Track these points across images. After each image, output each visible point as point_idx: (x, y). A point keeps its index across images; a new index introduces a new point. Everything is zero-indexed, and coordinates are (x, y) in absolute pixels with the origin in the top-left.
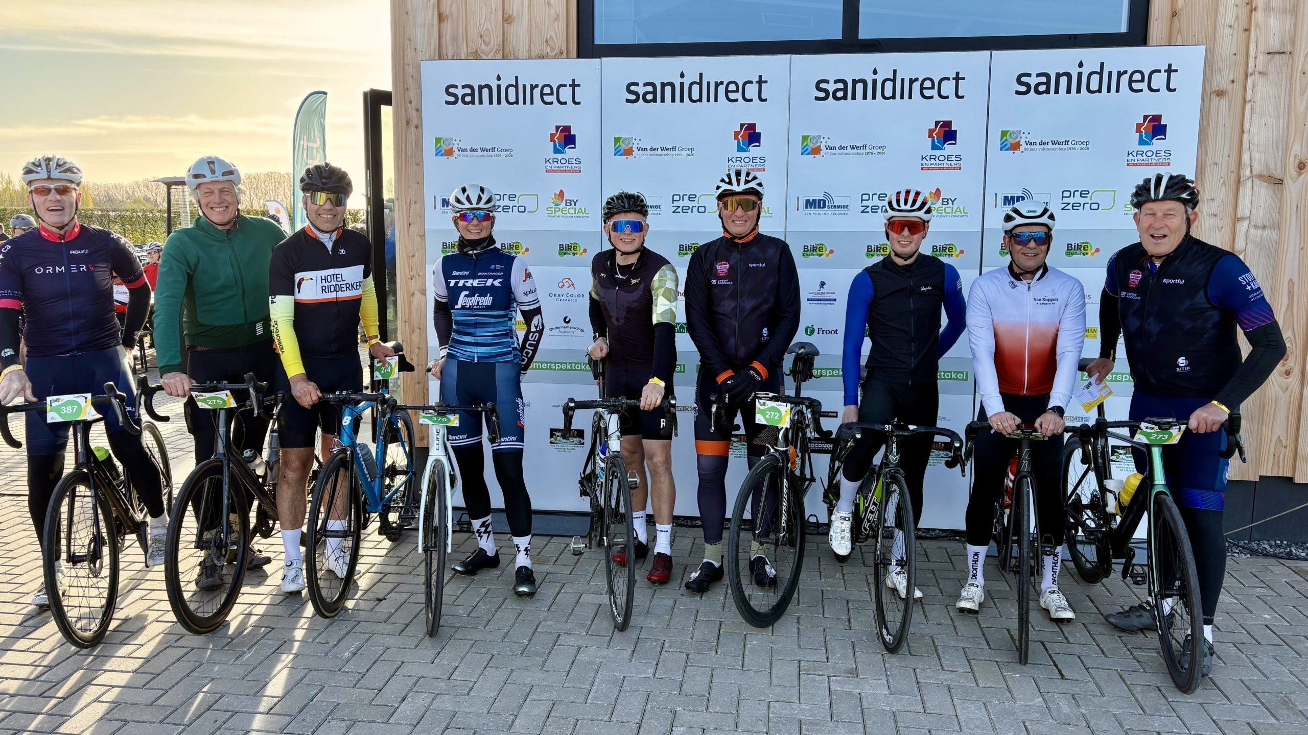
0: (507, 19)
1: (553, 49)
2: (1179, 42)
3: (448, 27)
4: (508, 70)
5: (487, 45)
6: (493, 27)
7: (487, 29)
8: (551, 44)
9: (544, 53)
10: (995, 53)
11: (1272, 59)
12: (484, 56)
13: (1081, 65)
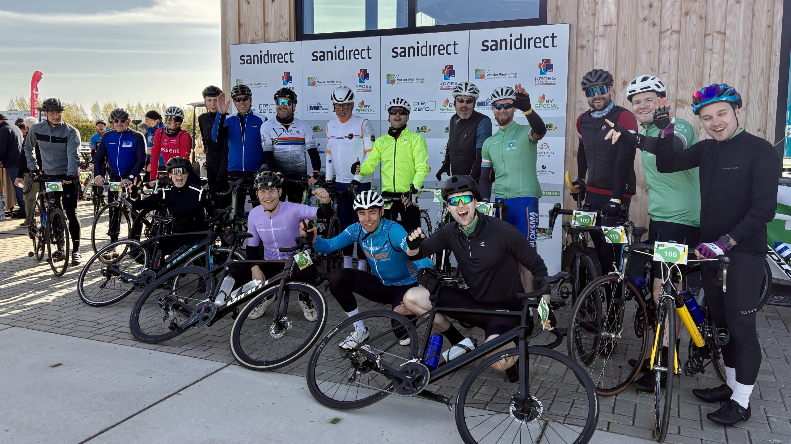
0: (265, 25)
1: (284, 38)
2: (560, 22)
3: (243, 29)
4: (265, 48)
5: (258, 37)
6: (259, 28)
7: (258, 30)
8: (283, 35)
9: (280, 40)
10: (471, 31)
11: (606, 28)
12: (257, 42)
13: (511, 35)
